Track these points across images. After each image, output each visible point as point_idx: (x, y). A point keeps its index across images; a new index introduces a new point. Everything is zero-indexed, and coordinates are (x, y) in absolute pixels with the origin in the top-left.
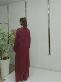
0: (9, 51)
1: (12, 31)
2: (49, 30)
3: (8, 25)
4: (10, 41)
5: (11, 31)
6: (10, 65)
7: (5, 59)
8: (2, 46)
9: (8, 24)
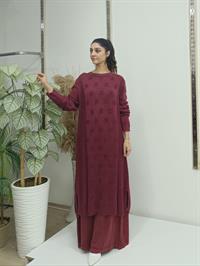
0: (46, 156)
1: (59, 80)
2: (193, 77)
3: (43, 60)
4: (48, 119)
5: (52, 82)
6: (49, 204)
7: (30, 182)
8: (19, 136)
9: (41, 55)
